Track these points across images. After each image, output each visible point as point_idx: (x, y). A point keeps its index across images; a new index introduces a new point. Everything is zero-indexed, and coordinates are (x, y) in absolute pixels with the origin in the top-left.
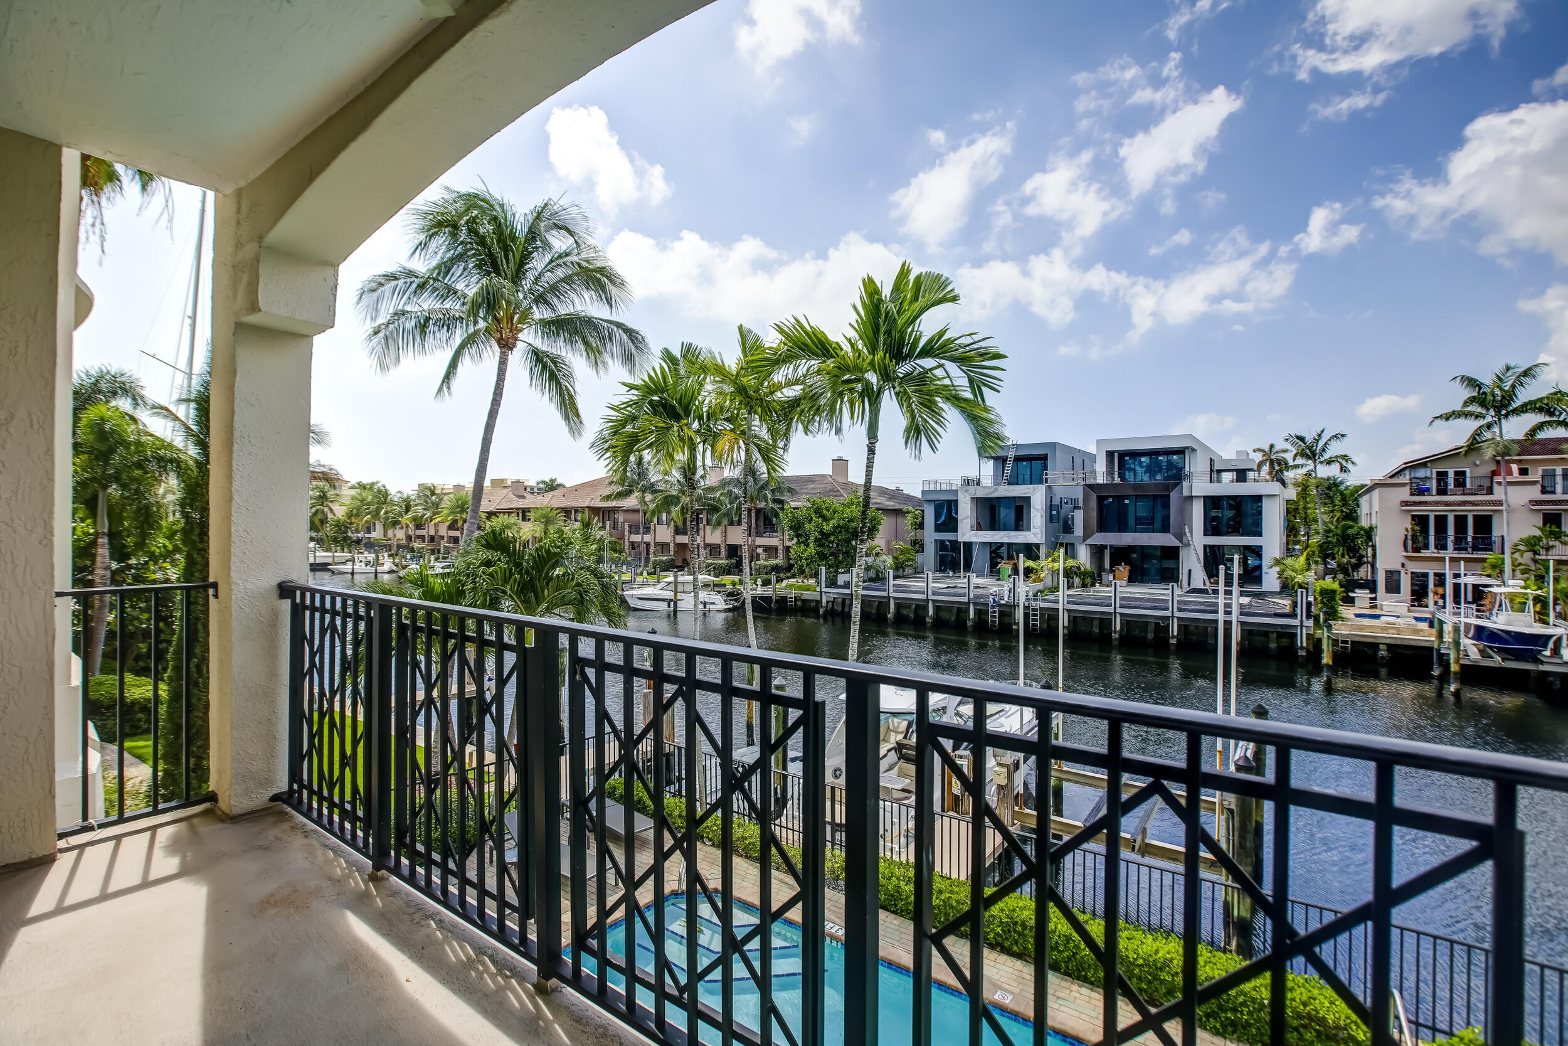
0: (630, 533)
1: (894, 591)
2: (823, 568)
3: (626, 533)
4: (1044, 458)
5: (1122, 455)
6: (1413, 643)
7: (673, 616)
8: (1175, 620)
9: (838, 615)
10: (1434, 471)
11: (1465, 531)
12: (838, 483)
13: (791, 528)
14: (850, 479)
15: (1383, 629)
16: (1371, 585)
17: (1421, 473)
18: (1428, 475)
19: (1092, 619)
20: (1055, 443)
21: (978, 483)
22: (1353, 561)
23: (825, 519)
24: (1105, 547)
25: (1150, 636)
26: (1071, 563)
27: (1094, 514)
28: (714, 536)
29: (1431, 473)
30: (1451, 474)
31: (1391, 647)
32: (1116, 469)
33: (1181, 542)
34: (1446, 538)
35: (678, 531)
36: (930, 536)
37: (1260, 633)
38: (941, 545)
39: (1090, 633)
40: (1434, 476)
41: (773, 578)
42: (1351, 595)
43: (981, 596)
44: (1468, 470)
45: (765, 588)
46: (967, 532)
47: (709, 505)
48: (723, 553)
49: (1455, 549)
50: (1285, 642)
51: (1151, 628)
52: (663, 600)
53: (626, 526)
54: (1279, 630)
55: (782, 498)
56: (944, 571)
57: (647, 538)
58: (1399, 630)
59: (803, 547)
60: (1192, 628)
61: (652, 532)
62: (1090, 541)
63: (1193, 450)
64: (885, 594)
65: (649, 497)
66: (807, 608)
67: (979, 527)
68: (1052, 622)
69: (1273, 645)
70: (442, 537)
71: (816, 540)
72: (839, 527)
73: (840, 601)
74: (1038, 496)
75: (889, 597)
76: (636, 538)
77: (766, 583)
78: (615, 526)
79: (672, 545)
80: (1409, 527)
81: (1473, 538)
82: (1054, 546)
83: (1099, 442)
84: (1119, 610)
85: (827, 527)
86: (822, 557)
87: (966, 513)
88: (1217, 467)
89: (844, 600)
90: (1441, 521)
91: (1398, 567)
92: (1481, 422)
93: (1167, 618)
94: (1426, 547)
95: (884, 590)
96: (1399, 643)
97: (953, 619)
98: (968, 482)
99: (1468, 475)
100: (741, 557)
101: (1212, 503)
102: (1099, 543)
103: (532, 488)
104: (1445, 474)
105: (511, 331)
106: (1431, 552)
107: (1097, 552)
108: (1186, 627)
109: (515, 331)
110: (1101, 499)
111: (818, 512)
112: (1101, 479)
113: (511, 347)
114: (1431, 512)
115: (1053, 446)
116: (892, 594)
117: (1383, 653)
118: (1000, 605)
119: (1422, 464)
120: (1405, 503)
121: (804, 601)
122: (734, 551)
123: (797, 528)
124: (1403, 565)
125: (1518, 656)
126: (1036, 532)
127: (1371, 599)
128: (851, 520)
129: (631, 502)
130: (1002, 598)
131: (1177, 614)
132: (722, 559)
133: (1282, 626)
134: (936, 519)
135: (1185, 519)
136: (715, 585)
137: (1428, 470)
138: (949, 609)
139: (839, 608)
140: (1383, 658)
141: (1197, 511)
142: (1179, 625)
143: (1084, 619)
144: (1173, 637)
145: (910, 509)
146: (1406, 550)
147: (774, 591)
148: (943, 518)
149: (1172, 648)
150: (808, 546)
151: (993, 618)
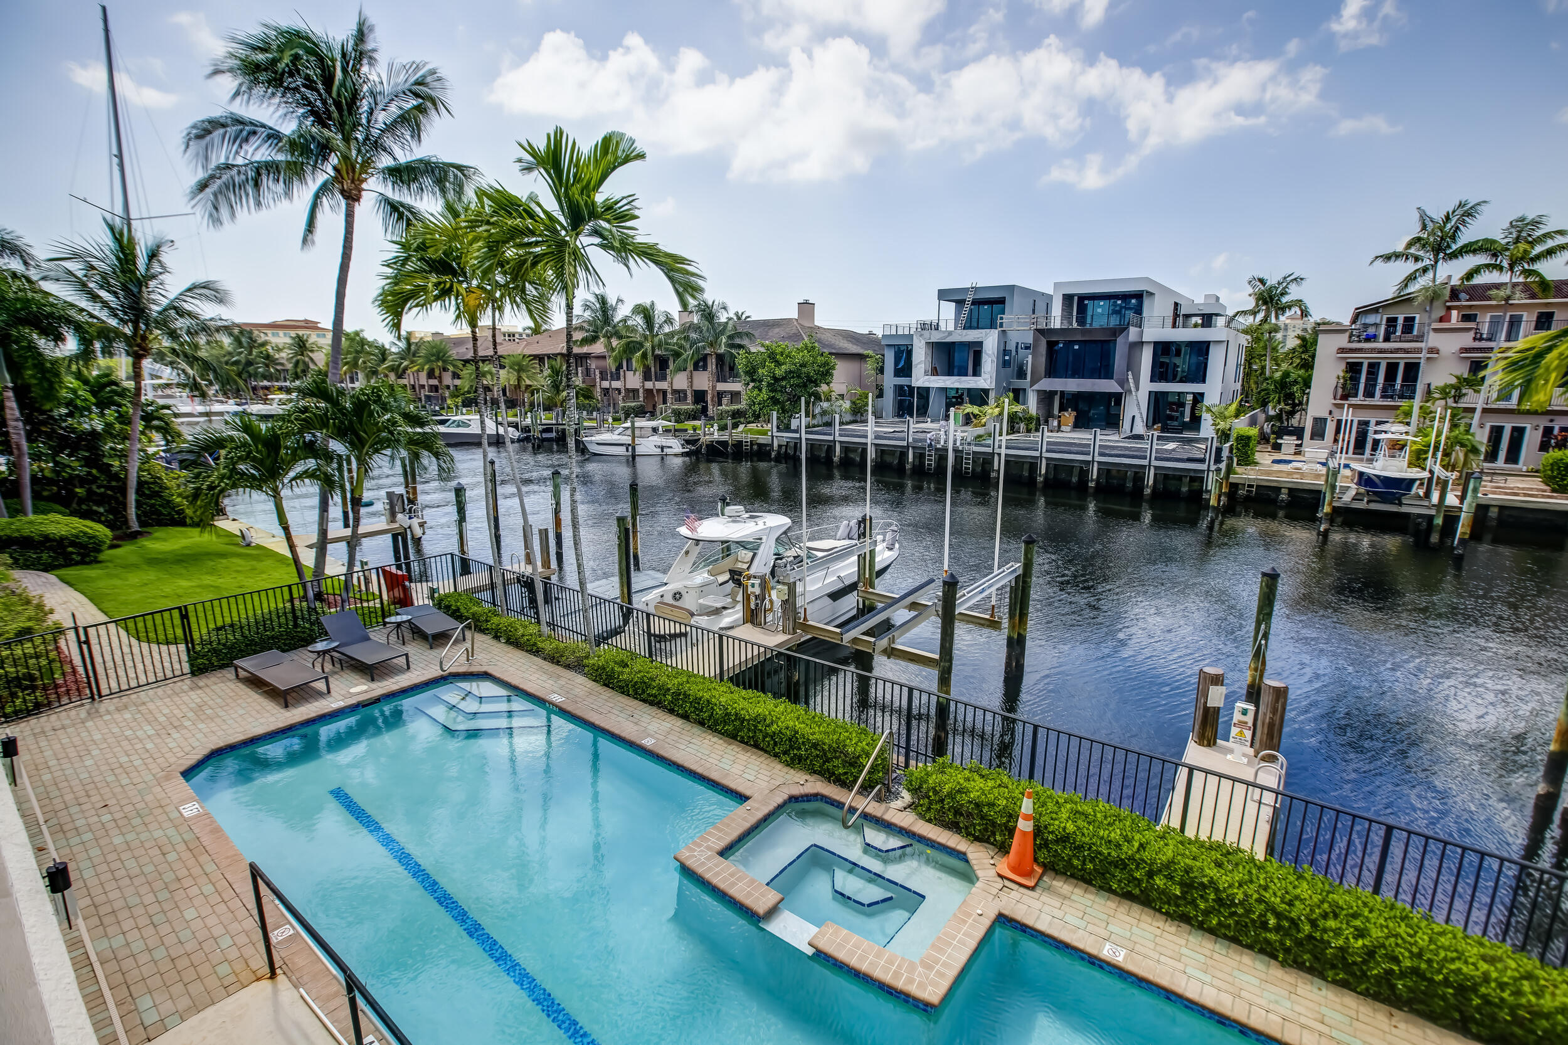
0: (602, 379)
1: (840, 435)
2: (775, 413)
3: (598, 380)
4: (1001, 301)
5: (1082, 298)
6: (1312, 488)
7: (632, 459)
8: (1096, 464)
9: (788, 457)
10: (1385, 317)
11: (1395, 380)
12: (803, 327)
13: (747, 373)
14: (816, 323)
15: (1289, 474)
16: (1299, 433)
17: (1371, 319)
18: (1378, 321)
19: (1023, 463)
20: (1013, 286)
21: (937, 328)
22: (1288, 408)
23: (778, 364)
24: (1055, 392)
25: (1074, 479)
26: (1018, 408)
27: (1042, 360)
28: (680, 381)
29: (1381, 319)
30: (1401, 321)
31: (1291, 491)
32: (1075, 313)
33: (1123, 388)
34: (1375, 385)
35: (647, 377)
36: (890, 381)
37: (1174, 477)
38: (899, 390)
39: (1021, 476)
40: (1384, 322)
41: (729, 423)
42: (1279, 441)
43: (921, 440)
44: (1417, 316)
45: (722, 433)
46: (920, 378)
47: (672, 350)
48: (690, 399)
49: (1382, 397)
50: (1196, 485)
51: (1076, 472)
52: (622, 445)
53: (597, 373)
54: (1192, 474)
55: (742, 343)
56: (901, 416)
57: (616, 384)
58: (1303, 476)
59: (756, 392)
60: (1114, 473)
61: (622, 378)
62: (1036, 387)
63: (1151, 294)
64: (831, 438)
65: (615, 342)
66: (761, 452)
67: (935, 372)
68: (987, 466)
69: (1185, 489)
70: (423, 386)
71: (769, 384)
72: (791, 372)
73: (792, 445)
74: (990, 340)
75: (834, 441)
76: (606, 384)
77: (723, 428)
78: (587, 372)
79: (641, 391)
80: (1342, 374)
81: (1402, 386)
82: (1002, 390)
83: (1057, 285)
84: (1045, 455)
85: (779, 372)
86: (775, 401)
87: (921, 357)
88: (1183, 311)
89: (796, 444)
90: (1373, 367)
91: (1325, 414)
92: (1420, 265)
93: (1087, 463)
94: (1356, 395)
95: (830, 434)
96: (1300, 487)
97: (896, 462)
98: (924, 326)
99: (1417, 321)
100: (706, 402)
101: (1163, 349)
102: (1048, 389)
103: (521, 335)
104: (1395, 319)
105: (353, 182)
106: (1359, 399)
107: (1046, 398)
108: (1108, 471)
109: (357, 183)
110: (1051, 345)
111: (772, 356)
112: (1056, 322)
113: (357, 199)
114: (1365, 358)
115: (1011, 288)
116: (838, 438)
117: (1284, 496)
118: (937, 449)
119: (1374, 309)
120: (1342, 350)
121: (760, 445)
122: (700, 396)
123: (751, 373)
124: (1330, 413)
125: (1384, 498)
126: (986, 379)
127: (1297, 445)
128: (803, 365)
129: (599, 348)
130: (939, 442)
131: (1097, 458)
132: (688, 404)
133: (1195, 471)
134: (896, 364)
135: (1132, 365)
136: (676, 430)
137: (1379, 316)
138: (892, 453)
139: (791, 452)
140: (1282, 501)
141: (1146, 358)
142: (1099, 469)
143: (1016, 463)
144: (1092, 480)
145: (870, 352)
146: (1335, 398)
147: (731, 435)
148: (902, 363)
149: (1091, 491)
150: (760, 390)
151: (931, 462)
